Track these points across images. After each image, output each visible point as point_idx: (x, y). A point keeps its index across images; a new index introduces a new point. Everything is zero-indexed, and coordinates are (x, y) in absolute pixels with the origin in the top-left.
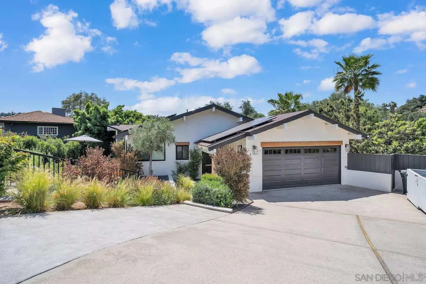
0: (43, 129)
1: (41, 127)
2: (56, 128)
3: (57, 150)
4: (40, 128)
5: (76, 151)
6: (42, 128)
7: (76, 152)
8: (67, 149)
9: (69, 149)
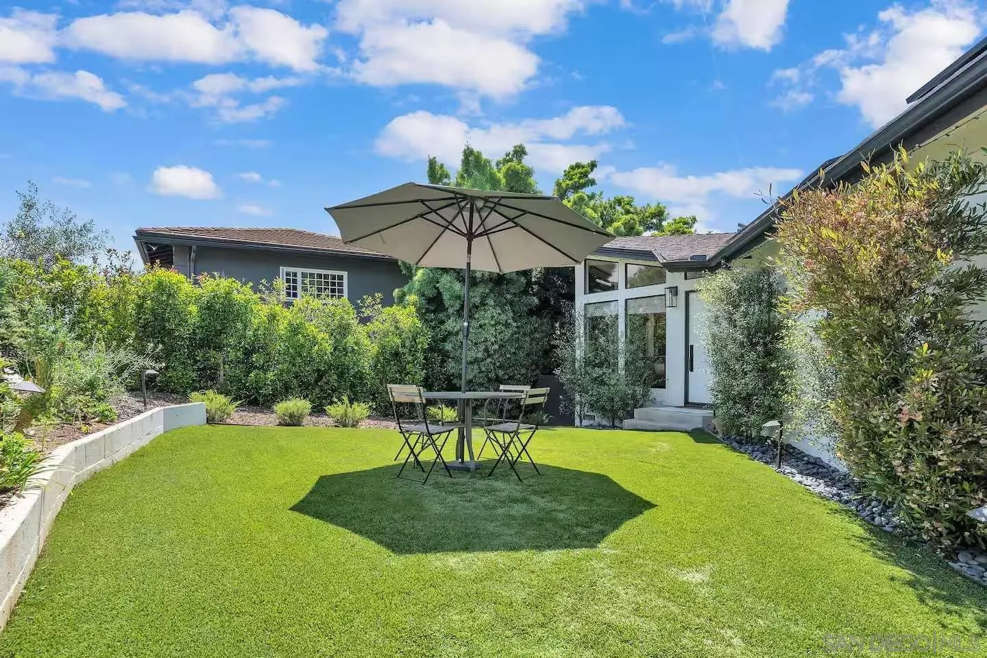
0: (299, 278)
1: (292, 270)
2: (341, 278)
3: (330, 349)
4: (288, 274)
5: (410, 358)
6: (295, 275)
7: (409, 362)
8: (372, 349)
9: (383, 347)
